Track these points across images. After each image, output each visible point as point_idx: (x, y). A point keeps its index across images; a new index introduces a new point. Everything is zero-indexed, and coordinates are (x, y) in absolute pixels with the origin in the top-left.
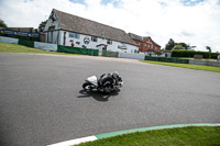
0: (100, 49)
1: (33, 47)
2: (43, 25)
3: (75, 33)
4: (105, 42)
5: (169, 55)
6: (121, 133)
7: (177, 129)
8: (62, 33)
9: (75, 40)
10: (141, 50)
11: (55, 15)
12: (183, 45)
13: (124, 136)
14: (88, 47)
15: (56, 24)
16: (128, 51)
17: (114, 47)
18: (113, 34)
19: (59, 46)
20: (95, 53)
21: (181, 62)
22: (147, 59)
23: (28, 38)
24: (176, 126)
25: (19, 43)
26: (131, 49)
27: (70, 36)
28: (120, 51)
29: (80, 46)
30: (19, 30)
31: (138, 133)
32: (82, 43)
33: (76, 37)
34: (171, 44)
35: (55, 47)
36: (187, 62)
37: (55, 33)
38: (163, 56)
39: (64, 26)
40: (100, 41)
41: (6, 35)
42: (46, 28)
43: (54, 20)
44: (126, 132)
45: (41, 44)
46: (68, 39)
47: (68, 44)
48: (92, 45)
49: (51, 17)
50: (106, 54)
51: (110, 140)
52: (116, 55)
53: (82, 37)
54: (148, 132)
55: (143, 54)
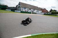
0: (32, 12)
1: (14, 12)
2: (17, 6)
4: (33, 10)
7: (54, 34)
8: (22, 8)
10: (43, 12)
11: (20, 3)
12: (55, 10)
13: (39, 35)
14: (28, 11)
15: (20, 6)
16: (39, 12)
19: (21, 11)
20: (30, 13)
21: (54, 15)
22: (44, 14)
23: (13, 9)
25: (11, 11)
26: (40, 12)
28: (37, 12)
30: (11, 7)
31: (42, 34)
33: (25, 9)
34: (51, 10)
36: (56, 15)
37: (20, 8)
38: (49, 13)
39: (22, 6)
40: (32, 10)
41: (8, 9)
42: (18, 7)
45: (17, 11)
46: (23, 9)
48: (29, 11)
49: (19, 4)
50: (33, 13)
51: (35, 36)
52: (36, 13)
53: (27, 9)
54: (45, 34)
55: (43, 13)
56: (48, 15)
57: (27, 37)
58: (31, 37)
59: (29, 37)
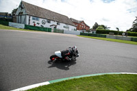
0: (53, 28)
2: (15, 11)
3: (36, 17)
4: (55, 23)
5: (95, 32)
6: (64, 79)
7: (98, 76)
8: (28, 17)
9: (36, 22)
10: (78, 29)
13: (67, 81)
16: (70, 29)
17: (61, 27)
18: (61, 19)
19: (26, 25)
20: (49, 30)
21: (102, 36)
22: (81, 34)
23: (4, 20)
24: (97, 75)
26: (72, 28)
27: (33, 19)
28: (65, 29)
29: (39, 26)
31: (75, 79)
32: (41, 24)
33: (37, 20)
34: (96, 26)
35: (23, 26)
36: (105, 37)
37: (23, 17)
38: (91, 32)
39: (28, 12)
40: (52, 23)
42: (17, 13)
43: (22, 8)
44: (67, 79)
47: (32, 24)
48: (47, 25)
49: (20, 6)
50: (56, 31)
51: (58, 84)
53: (41, 20)
54: (81, 78)
55: (79, 32)
56: (89, 35)
57: (40, 88)
58: (48, 86)
59: (45, 86)
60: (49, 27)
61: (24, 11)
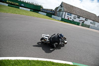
1: (51, 17)
2: (57, 8)
3: (70, 14)
4: (84, 19)
8: (64, 13)
9: (70, 17)
17: (88, 22)
18: (89, 16)
19: (62, 18)
20: (78, 24)
25: (47, 15)
27: (68, 14)
28: (91, 25)
29: (71, 20)
35: (60, 18)
37: (61, 13)
39: (65, 10)
41: (42, 12)
42: (58, 10)
43: (62, 7)
46: (66, 16)
47: (66, 18)
48: (77, 20)
49: (61, 5)
50: (83, 25)
53: (73, 16)
60: (79, 22)
61: (62, 9)
